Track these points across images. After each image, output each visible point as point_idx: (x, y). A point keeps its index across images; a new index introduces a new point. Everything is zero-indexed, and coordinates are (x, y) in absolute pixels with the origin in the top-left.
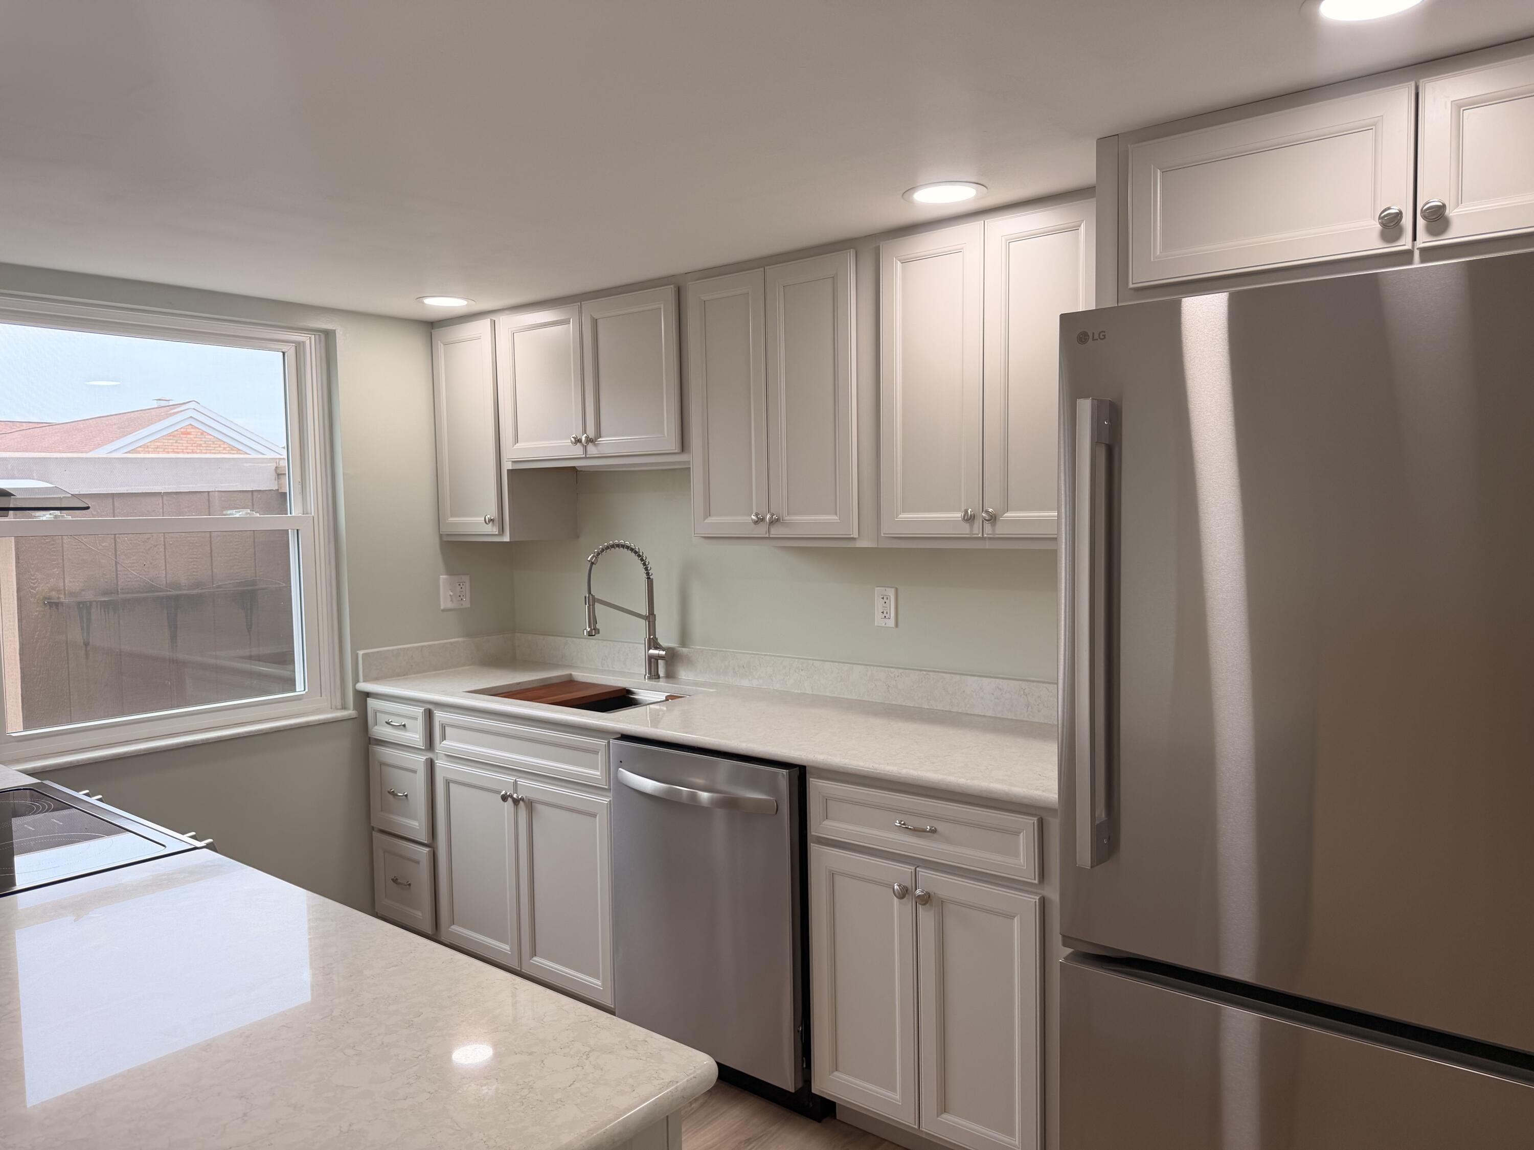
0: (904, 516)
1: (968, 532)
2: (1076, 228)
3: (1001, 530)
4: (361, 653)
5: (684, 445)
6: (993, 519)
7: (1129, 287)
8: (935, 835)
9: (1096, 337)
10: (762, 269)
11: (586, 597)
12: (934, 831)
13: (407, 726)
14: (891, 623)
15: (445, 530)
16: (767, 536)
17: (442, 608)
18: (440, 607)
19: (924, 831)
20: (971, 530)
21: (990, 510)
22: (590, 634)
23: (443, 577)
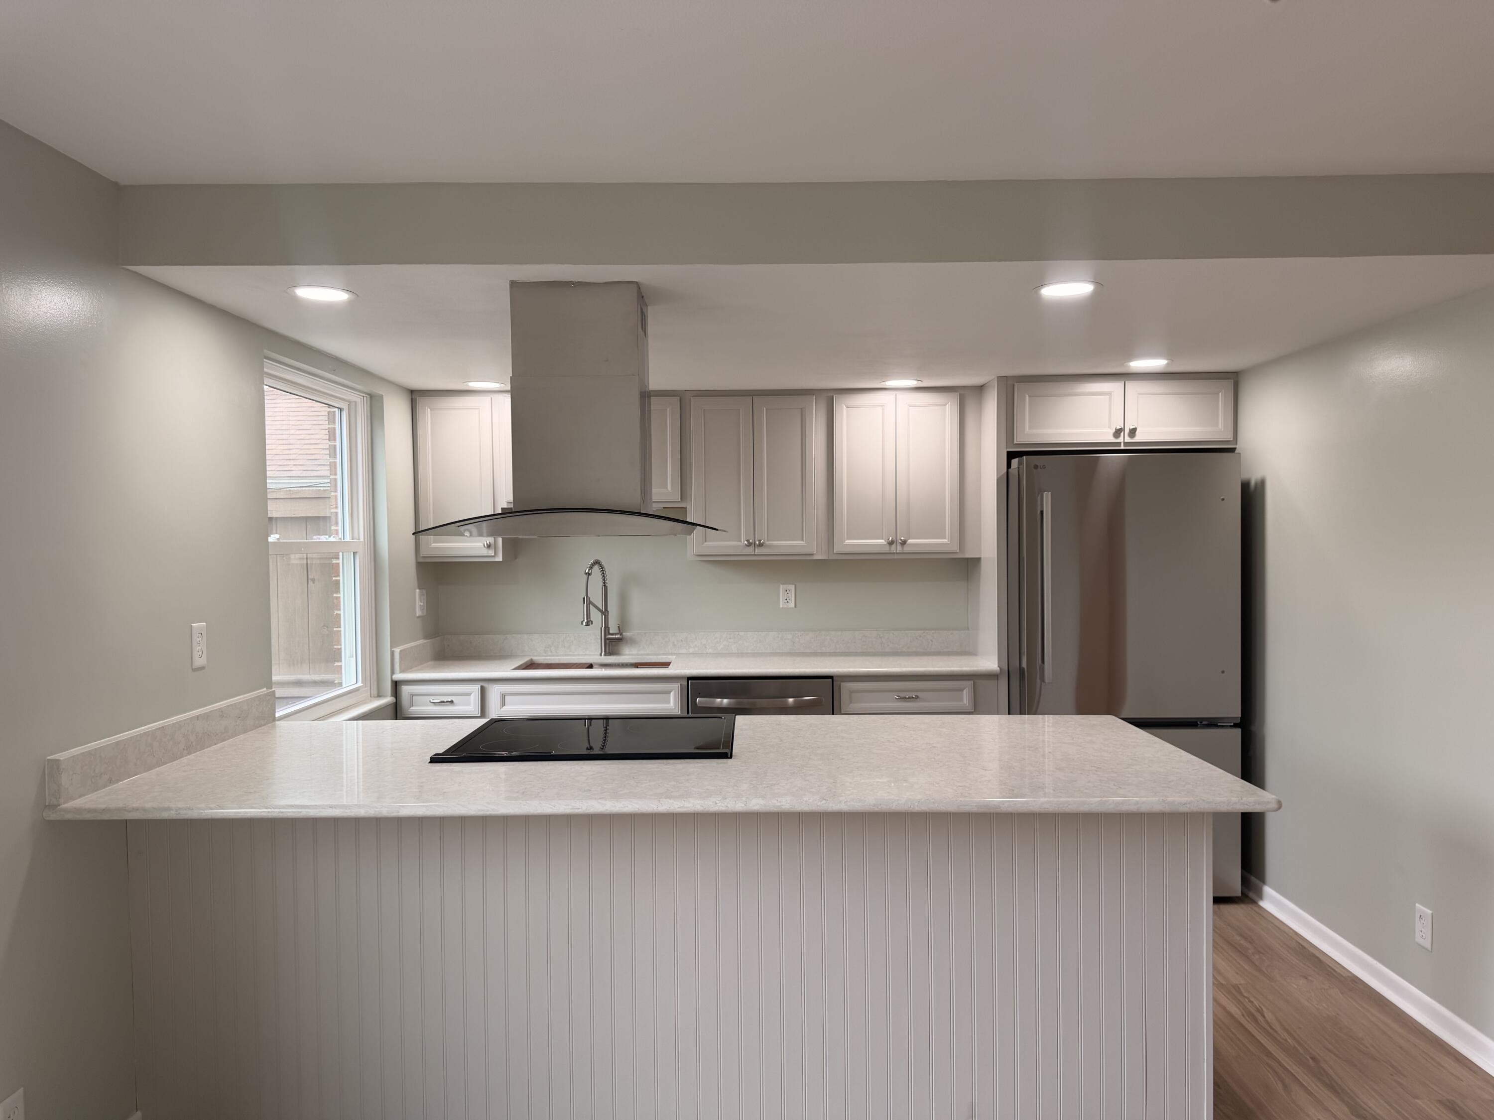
0: (848, 542)
1: (888, 549)
2: (945, 405)
3: (907, 549)
4: (397, 651)
5: (684, 495)
6: (904, 543)
7: (1014, 443)
8: (919, 699)
9: (1042, 467)
10: (751, 397)
11: (584, 598)
12: (917, 697)
13: (454, 701)
14: (792, 605)
15: (424, 552)
16: (753, 553)
17: (417, 615)
18: (416, 614)
19: (906, 698)
20: (890, 548)
21: (902, 538)
22: (587, 625)
23: (418, 591)
